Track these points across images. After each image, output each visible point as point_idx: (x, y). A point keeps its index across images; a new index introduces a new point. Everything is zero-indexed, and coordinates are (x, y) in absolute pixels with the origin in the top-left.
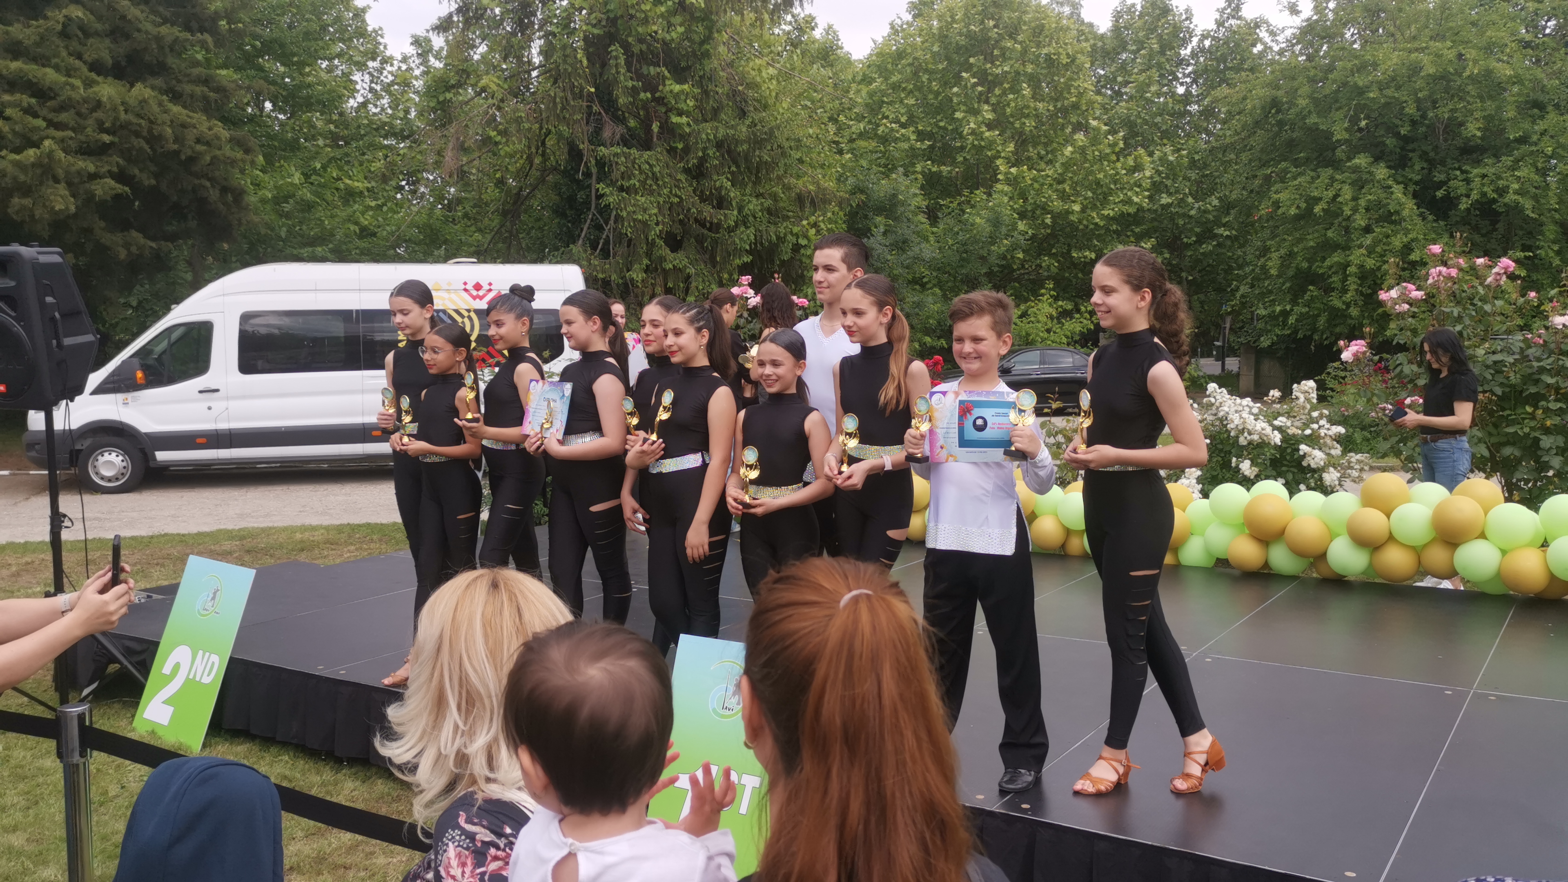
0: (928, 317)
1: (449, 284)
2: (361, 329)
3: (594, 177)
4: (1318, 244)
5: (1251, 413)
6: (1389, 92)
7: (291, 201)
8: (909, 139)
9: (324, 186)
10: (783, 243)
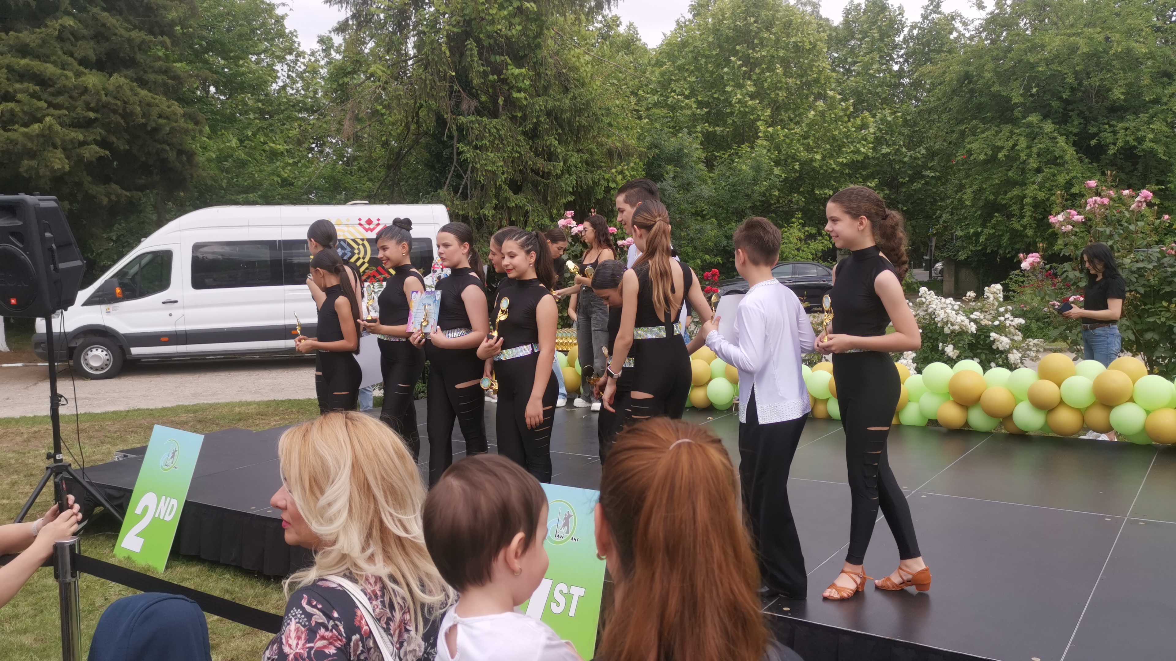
0: (707, 241)
1: (348, 220)
2: (283, 254)
3: (455, 139)
4: (1001, 181)
5: (953, 309)
6: (1054, 67)
7: (230, 160)
8: (691, 107)
9: (254, 148)
10: (598, 186)
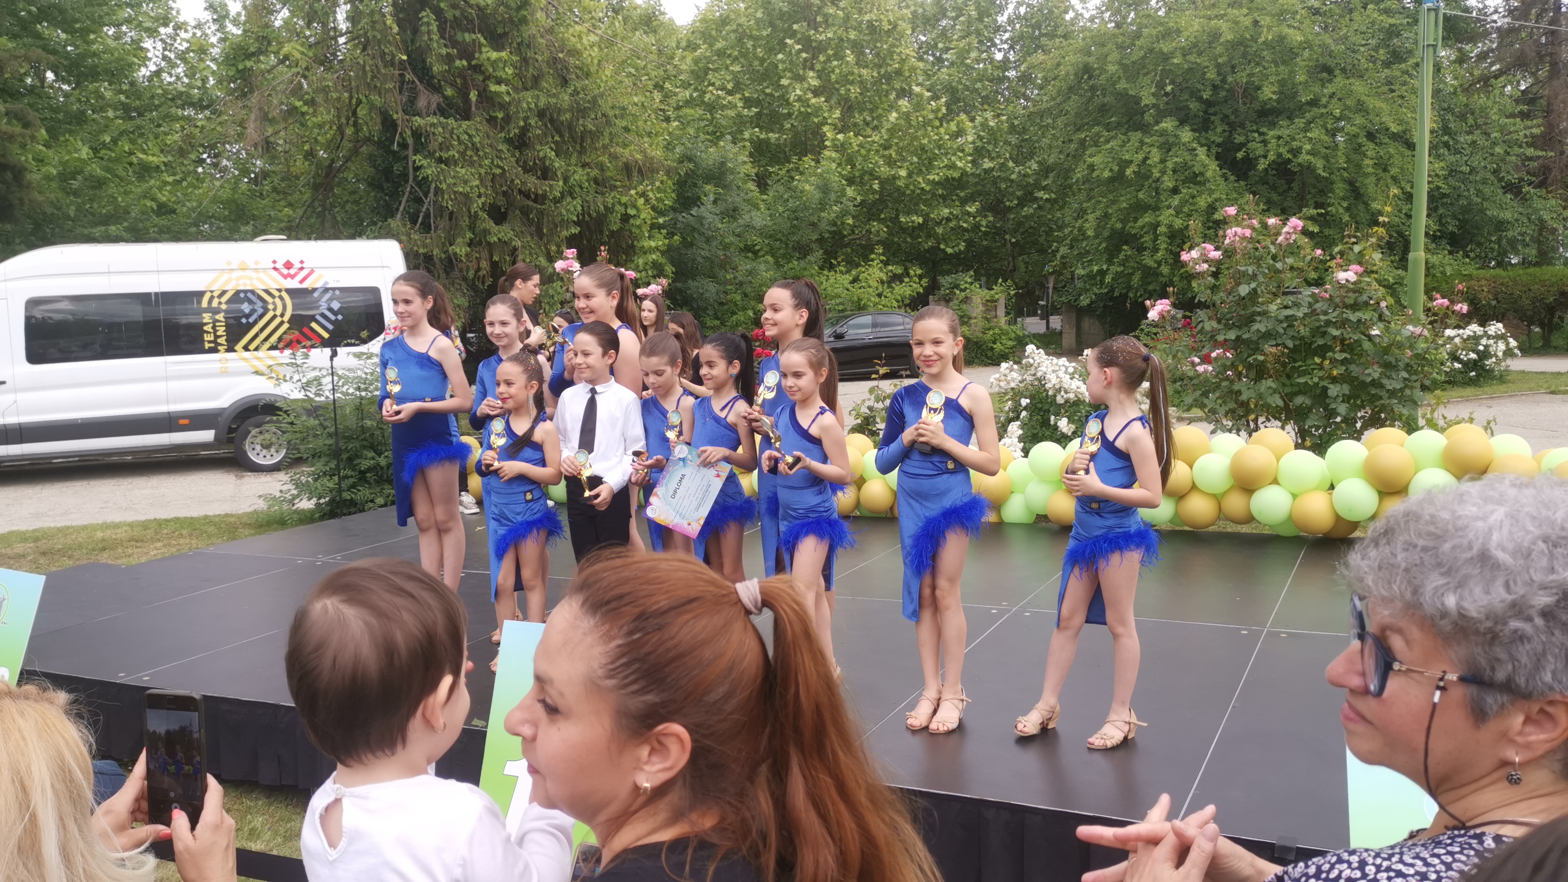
1: (257, 263)
2: (161, 312)
3: (411, 148)
4: (1131, 205)
5: (1066, 372)
6: (1192, 58)
7: (79, 177)
8: (736, 106)
9: (117, 160)
10: (612, 213)
